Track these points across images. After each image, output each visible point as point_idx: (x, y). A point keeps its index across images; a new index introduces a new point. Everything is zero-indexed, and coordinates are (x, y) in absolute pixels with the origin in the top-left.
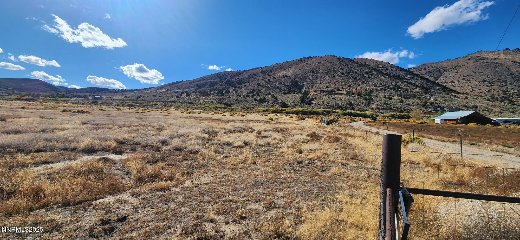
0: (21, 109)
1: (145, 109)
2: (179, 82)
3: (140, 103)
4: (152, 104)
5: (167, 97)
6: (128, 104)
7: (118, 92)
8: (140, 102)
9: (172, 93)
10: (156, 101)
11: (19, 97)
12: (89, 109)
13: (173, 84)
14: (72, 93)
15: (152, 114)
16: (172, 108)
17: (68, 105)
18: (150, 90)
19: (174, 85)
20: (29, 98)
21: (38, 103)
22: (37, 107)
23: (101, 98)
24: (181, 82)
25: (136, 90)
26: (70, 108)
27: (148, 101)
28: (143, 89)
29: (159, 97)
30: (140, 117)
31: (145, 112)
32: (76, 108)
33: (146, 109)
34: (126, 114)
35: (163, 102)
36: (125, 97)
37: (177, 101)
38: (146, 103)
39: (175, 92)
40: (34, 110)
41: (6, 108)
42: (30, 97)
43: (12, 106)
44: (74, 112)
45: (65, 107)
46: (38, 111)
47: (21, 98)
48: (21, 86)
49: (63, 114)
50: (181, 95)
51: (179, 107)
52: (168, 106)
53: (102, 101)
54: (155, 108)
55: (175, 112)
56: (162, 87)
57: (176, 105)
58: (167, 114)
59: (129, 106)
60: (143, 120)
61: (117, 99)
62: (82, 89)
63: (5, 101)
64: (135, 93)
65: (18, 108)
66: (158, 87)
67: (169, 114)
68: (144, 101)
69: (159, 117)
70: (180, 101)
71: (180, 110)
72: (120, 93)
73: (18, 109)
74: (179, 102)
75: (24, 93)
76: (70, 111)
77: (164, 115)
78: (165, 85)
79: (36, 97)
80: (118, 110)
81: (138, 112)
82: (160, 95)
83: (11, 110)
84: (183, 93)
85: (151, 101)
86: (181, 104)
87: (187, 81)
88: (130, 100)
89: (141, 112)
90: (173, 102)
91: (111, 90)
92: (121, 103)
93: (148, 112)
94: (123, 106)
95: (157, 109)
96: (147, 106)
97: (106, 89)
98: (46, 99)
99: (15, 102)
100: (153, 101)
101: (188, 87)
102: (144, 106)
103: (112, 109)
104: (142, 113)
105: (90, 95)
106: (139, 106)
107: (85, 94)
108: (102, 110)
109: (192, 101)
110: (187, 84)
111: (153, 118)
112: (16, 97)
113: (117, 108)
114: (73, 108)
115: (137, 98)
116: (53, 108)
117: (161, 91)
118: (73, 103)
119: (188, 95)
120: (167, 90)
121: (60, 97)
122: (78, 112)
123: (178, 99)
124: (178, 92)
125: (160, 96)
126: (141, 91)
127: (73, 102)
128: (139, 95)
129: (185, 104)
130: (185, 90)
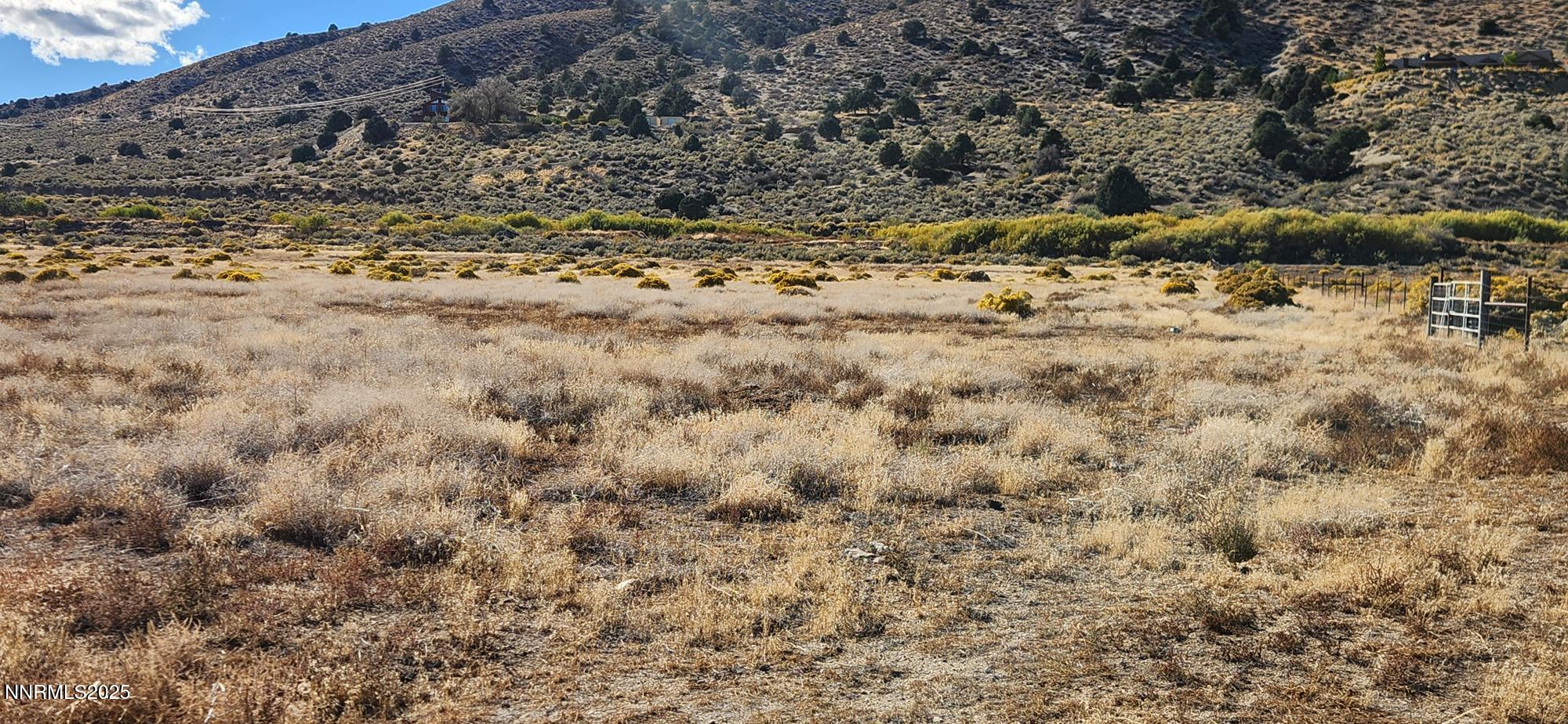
1: (69, 255)
2: (308, 42)
3: (33, 209)
4: (120, 214)
5: (226, 153)
8: (29, 198)
9: (262, 123)
10: (143, 191)
13: (262, 54)
15: (118, 282)
16: (269, 238)
18: (94, 109)
19: (271, 64)
24: (321, 38)
27: (87, 191)
28: (50, 103)
29: (168, 161)
30: (32, 309)
31: (64, 274)
33: (77, 249)
35: (195, 192)
37: (297, 189)
38: (70, 208)
39: (283, 120)
50: (328, 141)
51: (313, 232)
52: (233, 228)
54: (144, 240)
55: (285, 266)
56: (183, 83)
57: (294, 217)
58: (228, 285)
60: (52, 327)
66: (153, 83)
67: (240, 286)
68: (58, 189)
69: (171, 305)
70: (325, 185)
71: (324, 251)
74: (316, 194)
77: (207, 294)
78: (203, 64)
81: (15, 277)
82: (172, 144)
84: (340, 121)
85: (110, 191)
86: (327, 205)
87: (365, 27)
89: (40, 271)
90: (273, 194)
93: (93, 269)
95: (157, 253)
96: (78, 226)
100: (122, 192)
101: (379, 76)
102: (63, 227)
104: (48, 283)
106: (20, 230)
109: (408, 181)
110: (369, 50)
111: (126, 313)
115: (10, 170)
117: (177, 109)
119: (380, 134)
120: (226, 103)
123: (310, 168)
124: (302, 116)
125: (174, 154)
126: (29, 118)
128: (23, 145)
129: (364, 206)
130: (352, 103)
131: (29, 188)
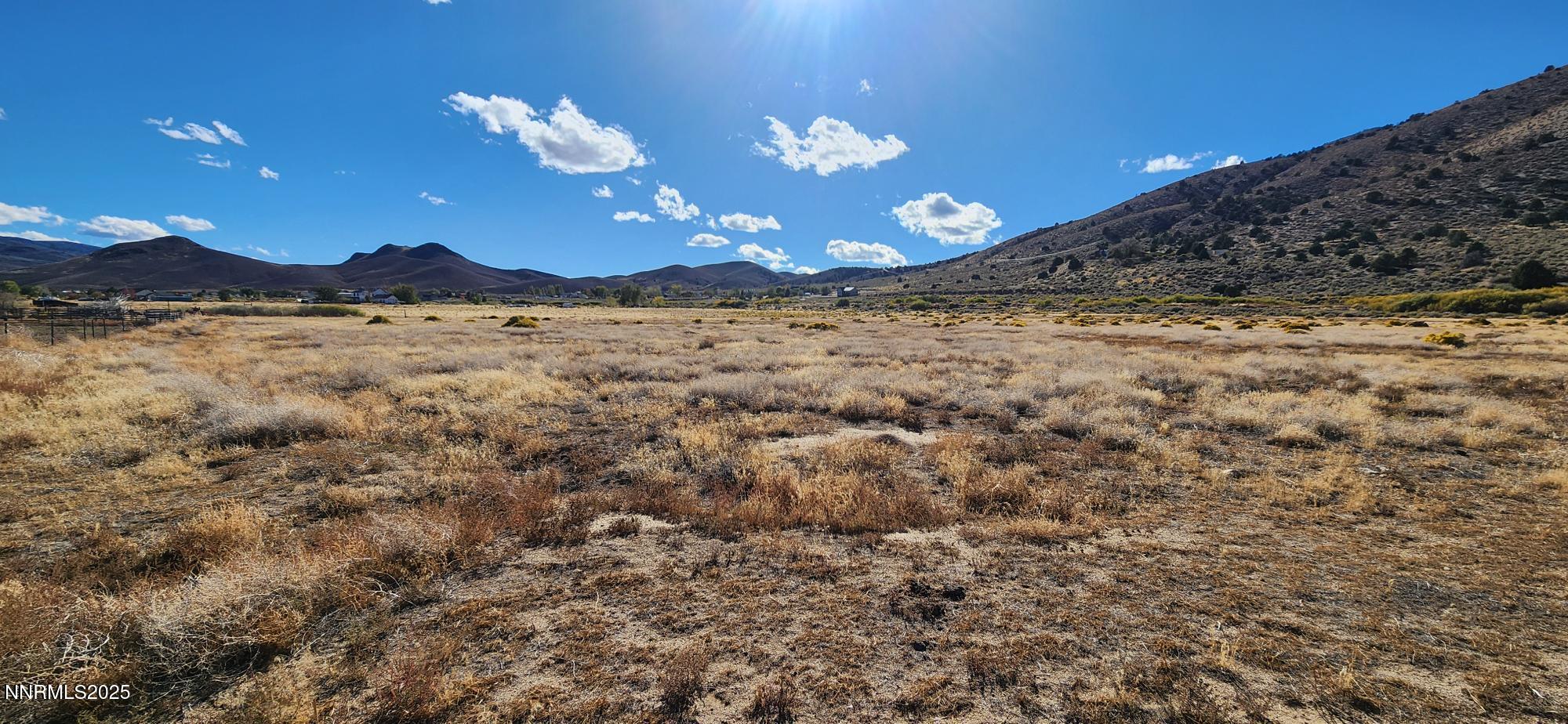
0: (728, 325)
1: (954, 317)
2: (1046, 230)
3: (942, 300)
4: (972, 301)
5: (1012, 277)
6: (914, 303)
7: (891, 274)
8: (941, 297)
9: (1027, 264)
10: (980, 292)
11: (724, 300)
12: (835, 319)
13: (1027, 237)
14: (802, 286)
15: (973, 327)
16: (1028, 309)
17: (796, 312)
18: (963, 263)
19: (1031, 240)
21: (750, 310)
22: (748, 319)
23: (854, 293)
24: (1052, 229)
25: (931, 266)
26: (800, 319)
27: (960, 293)
28: (948, 262)
29: (990, 281)
30: (945, 337)
32: (810, 319)
33: (956, 315)
34: (910, 329)
35: (999, 292)
36: (906, 286)
37: (1040, 289)
38: (954, 299)
39: (1035, 262)
40: (747, 326)
41: (709, 323)
42: (738, 300)
43: (715, 319)
44: (810, 327)
45: (791, 316)
47: (726, 302)
48: (725, 279)
49: (792, 333)
50: (1053, 269)
51: (1047, 306)
52: (1014, 305)
53: (858, 299)
54: (980, 311)
55: (1035, 320)
56: (996, 251)
57: (1039, 300)
58: (1014, 328)
59: (916, 308)
60: (954, 344)
61: (888, 292)
62: (820, 274)
63: (706, 310)
64: (927, 272)
65: (722, 322)
66: (985, 251)
67: (1019, 328)
68: (950, 293)
69: (992, 336)
70: (1051, 288)
71: (1051, 314)
72: (893, 277)
73: (724, 325)
74: (1047, 291)
75: (729, 292)
76: (803, 326)
77: (1006, 331)
78: (1004, 243)
79: (747, 299)
80: (893, 320)
81: (937, 325)
82: (991, 274)
84: (1059, 261)
85: (968, 293)
86: (1052, 296)
87: (1070, 222)
88: (916, 293)
89: (946, 323)
90: (1030, 292)
91: (875, 270)
92: (898, 302)
93: (963, 322)
94: (903, 310)
95: (985, 315)
96: (957, 306)
97: (866, 269)
98: (761, 301)
99: (718, 310)
100: (973, 293)
101: (1076, 242)
102: (952, 307)
103: (878, 318)
104: (948, 327)
105: (834, 287)
106: (937, 308)
107: (825, 285)
108: (859, 321)
109: (1087, 285)
110: (1072, 231)
111: (978, 339)
112: (719, 301)
113: (888, 316)
114: (805, 319)
115: (934, 287)
116: (773, 320)
117: (994, 260)
118: (804, 307)
119: (1076, 265)
120: (1012, 257)
121: (783, 296)
122: (817, 326)
123: (1045, 281)
124: (1043, 260)
125: (992, 278)
126: (941, 267)
127: (804, 304)
128: (939, 277)
129: (1068, 295)
130: (1065, 253)
131: (940, 293)
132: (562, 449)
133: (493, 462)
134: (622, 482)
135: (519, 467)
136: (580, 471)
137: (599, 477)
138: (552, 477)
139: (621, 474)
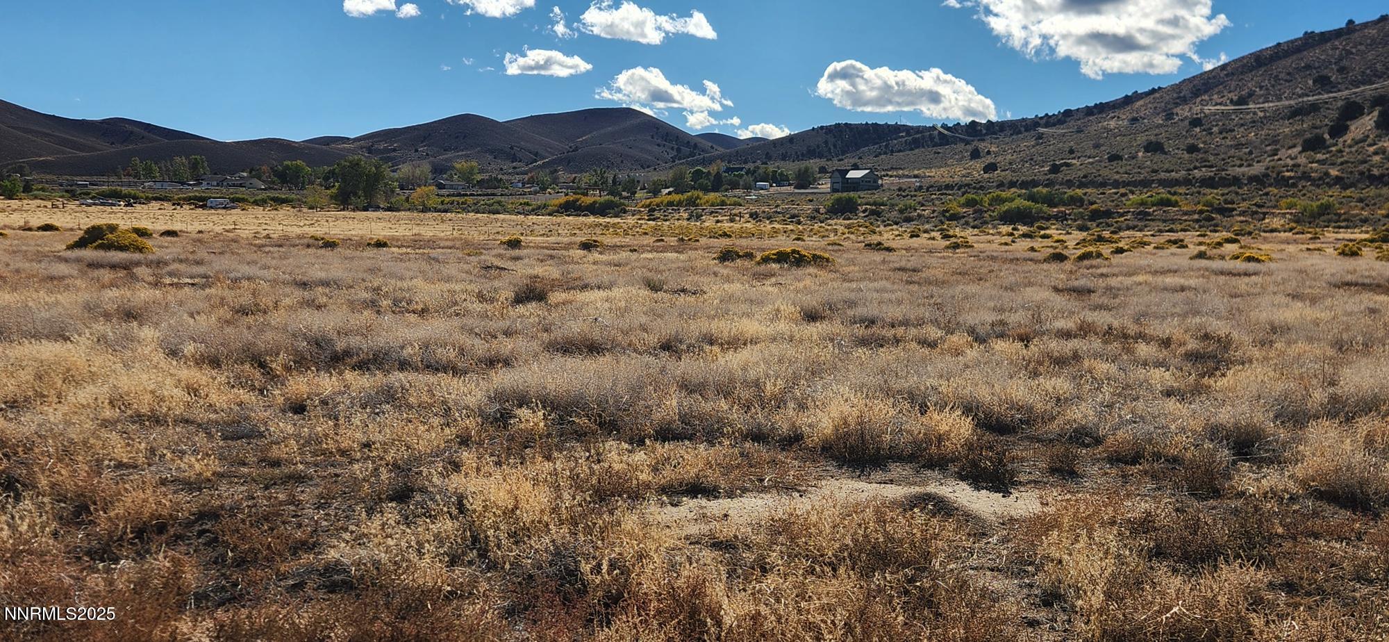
0: (581, 252)
1: (1100, 239)
2: (1325, 37)
3: (1077, 201)
4: (1143, 203)
5: (1239, 146)
6: (1006, 207)
7: (955, 141)
8: (1070, 192)
9: (1277, 116)
10: (1163, 183)
11: (571, 198)
12: (823, 243)
14: (751, 166)
15: (1143, 262)
16: (1276, 222)
17: (737, 226)
18: (1125, 114)
19: (1288, 62)
20: (602, 199)
21: (631, 220)
22: (627, 240)
23: (869, 184)
24: (1338, 33)
25: (1049, 121)
26: (744, 242)
27: (1116, 184)
28: (1089, 111)
29: (1186, 156)
30: (1076, 283)
31: (1099, 255)
32: (767, 243)
33: (1106, 234)
34: (996, 266)
35: (1209, 183)
36: (990, 168)
37: (1306, 176)
38: (1100, 199)
39: (1295, 113)
40: (624, 255)
41: (537, 247)
42: (605, 197)
43: (552, 239)
44: (766, 260)
45: (725, 235)
46: (634, 256)
47: (578, 200)
48: (576, 149)
49: (725, 272)
50: (1339, 130)
51: (1321, 216)
52: (1243, 213)
53: (877, 196)
54: (1162, 226)
55: (1291, 248)
56: (1201, 85)
57: (1302, 202)
58: (1240, 265)
59: (1012, 218)
60: (1095, 299)
61: (948, 180)
62: (790, 139)
63: (533, 218)
64: (1040, 136)
65: (568, 246)
66: (1177, 88)
67: (1252, 266)
68: (1093, 184)
69: (1192, 282)
70: (1334, 172)
71: (1330, 235)
72: (961, 146)
73: (571, 252)
74: (1324, 181)
75: (586, 178)
76: (750, 256)
77: (1222, 273)
78: (1223, 67)
79: (624, 194)
80: (956, 246)
81: (1059, 258)
82: (1190, 141)
83: (552, 257)
84: (1352, 111)
85: (1135, 184)
86: (1336, 191)
88: (1012, 184)
89: (1079, 252)
90: (1282, 182)
91: (919, 130)
92: (970, 203)
93: (1120, 251)
94: (980, 222)
95: (1173, 236)
96: (1108, 214)
97: (897, 129)
98: (657, 200)
99: (559, 219)
100: (1145, 184)
102: (1095, 215)
103: (922, 240)
104: (1086, 262)
105: (823, 170)
106: (1061, 218)
107: (803, 164)
108: (878, 247)
111: (1154, 289)
112: (562, 199)
113: (946, 237)
114: (755, 242)
115: (1055, 169)
116: (684, 243)
117: (1197, 109)
118: (754, 216)
120: (1242, 101)
121: (706, 190)
122: (781, 257)
123: (1319, 156)
124: (1314, 108)
125: (1192, 149)
126: (1072, 124)
127: (754, 209)
128: (1066, 147)
129: (1372, 191)
130: (1368, 90)
131: (1069, 184)
132: (202, 516)
133: (46, 541)
134: (332, 588)
135: (104, 552)
136: (240, 563)
137: (284, 577)
138: (176, 574)
139: (334, 568)
